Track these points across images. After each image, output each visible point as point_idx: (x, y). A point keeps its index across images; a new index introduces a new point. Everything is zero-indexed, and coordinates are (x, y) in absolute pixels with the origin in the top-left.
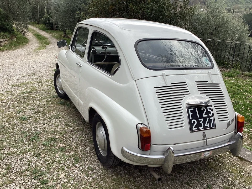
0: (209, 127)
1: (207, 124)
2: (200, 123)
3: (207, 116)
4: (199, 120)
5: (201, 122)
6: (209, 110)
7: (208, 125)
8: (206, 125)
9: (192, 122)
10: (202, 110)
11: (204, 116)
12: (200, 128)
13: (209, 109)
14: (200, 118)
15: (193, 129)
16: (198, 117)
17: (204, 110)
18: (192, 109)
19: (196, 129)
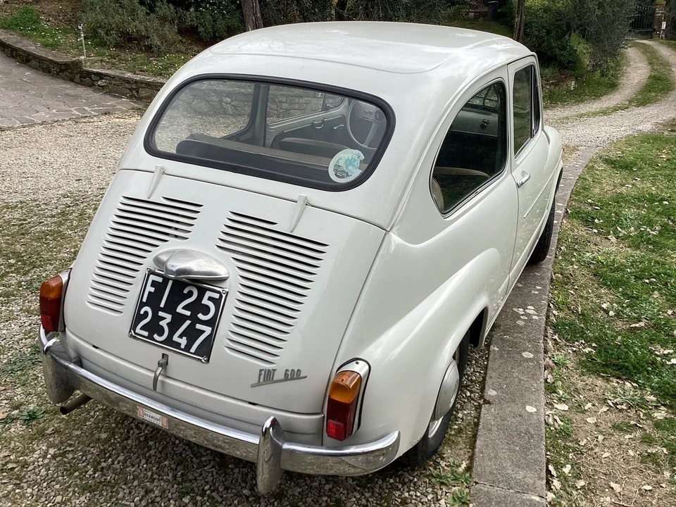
0: (183, 347)
1: (181, 336)
2: (161, 323)
3: (188, 313)
4: (161, 314)
5: (163, 323)
6: (205, 301)
7: (183, 342)
8: (176, 338)
9: (142, 312)
10: (186, 291)
11: (180, 310)
12: (156, 336)
13: (210, 299)
14: (163, 310)
15: (138, 330)
16: (162, 305)
17: (190, 294)
18: (160, 280)
19: (146, 334)
